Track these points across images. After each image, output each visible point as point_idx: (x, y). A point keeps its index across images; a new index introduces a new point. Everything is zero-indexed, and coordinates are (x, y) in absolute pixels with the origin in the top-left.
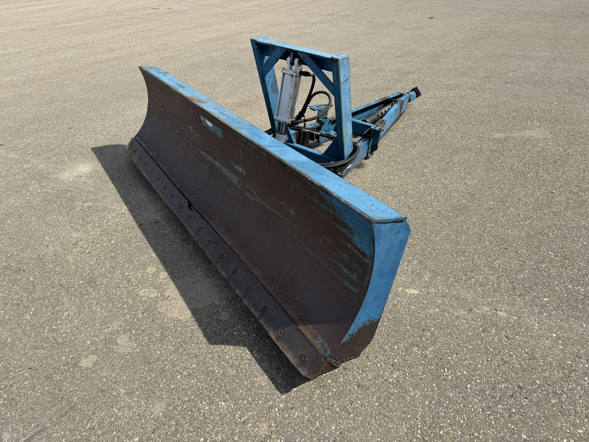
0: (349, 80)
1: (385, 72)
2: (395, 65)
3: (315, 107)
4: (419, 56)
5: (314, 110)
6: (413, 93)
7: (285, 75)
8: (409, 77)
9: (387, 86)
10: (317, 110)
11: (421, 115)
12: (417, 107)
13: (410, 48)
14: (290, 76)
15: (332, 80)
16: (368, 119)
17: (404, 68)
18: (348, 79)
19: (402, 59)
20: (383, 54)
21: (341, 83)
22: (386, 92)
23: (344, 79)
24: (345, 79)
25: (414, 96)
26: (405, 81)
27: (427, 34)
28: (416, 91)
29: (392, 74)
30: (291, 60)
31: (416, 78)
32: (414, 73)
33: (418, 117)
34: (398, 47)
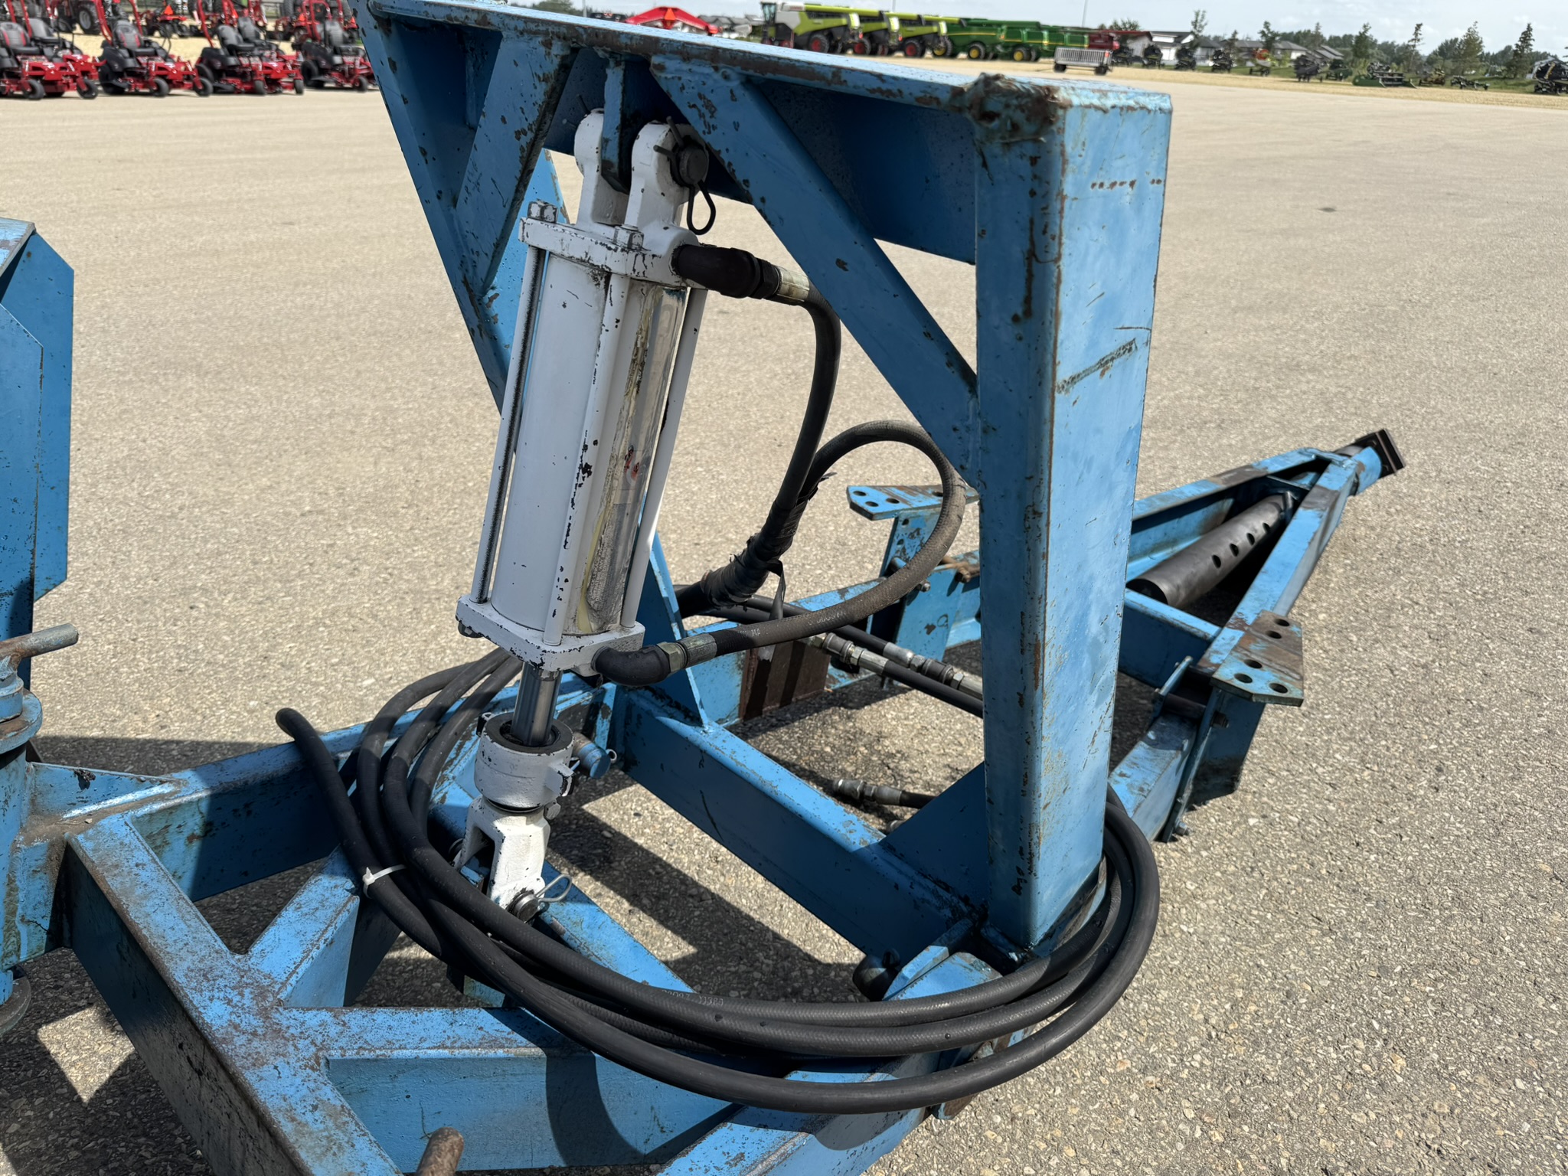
0: (1138, 360)
1: (1200, 356)
2: (1235, 336)
3: (881, 498)
4: (1320, 313)
5: (871, 517)
6: (1369, 457)
7: (555, 272)
8: (1300, 382)
9: (1217, 411)
10: (884, 515)
11: (1408, 562)
12: (1373, 520)
13: (1278, 286)
14: (582, 275)
15: (965, 339)
16: (1169, 580)
17: (1273, 348)
18: (1128, 348)
19: (1260, 318)
20: (1186, 296)
21: (1063, 373)
22: (1219, 437)
23: (1093, 343)
24: (1108, 347)
25: (1372, 469)
26: (1289, 397)
27: (1327, 250)
28: (1379, 450)
29: (1232, 367)
30: (604, 142)
31: (1333, 389)
32: (1320, 372)
33: (1397, 572)
34: (1236, 280)
